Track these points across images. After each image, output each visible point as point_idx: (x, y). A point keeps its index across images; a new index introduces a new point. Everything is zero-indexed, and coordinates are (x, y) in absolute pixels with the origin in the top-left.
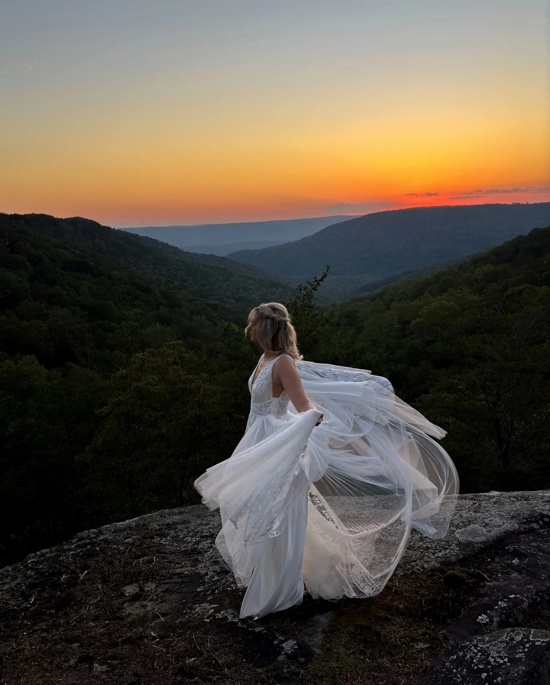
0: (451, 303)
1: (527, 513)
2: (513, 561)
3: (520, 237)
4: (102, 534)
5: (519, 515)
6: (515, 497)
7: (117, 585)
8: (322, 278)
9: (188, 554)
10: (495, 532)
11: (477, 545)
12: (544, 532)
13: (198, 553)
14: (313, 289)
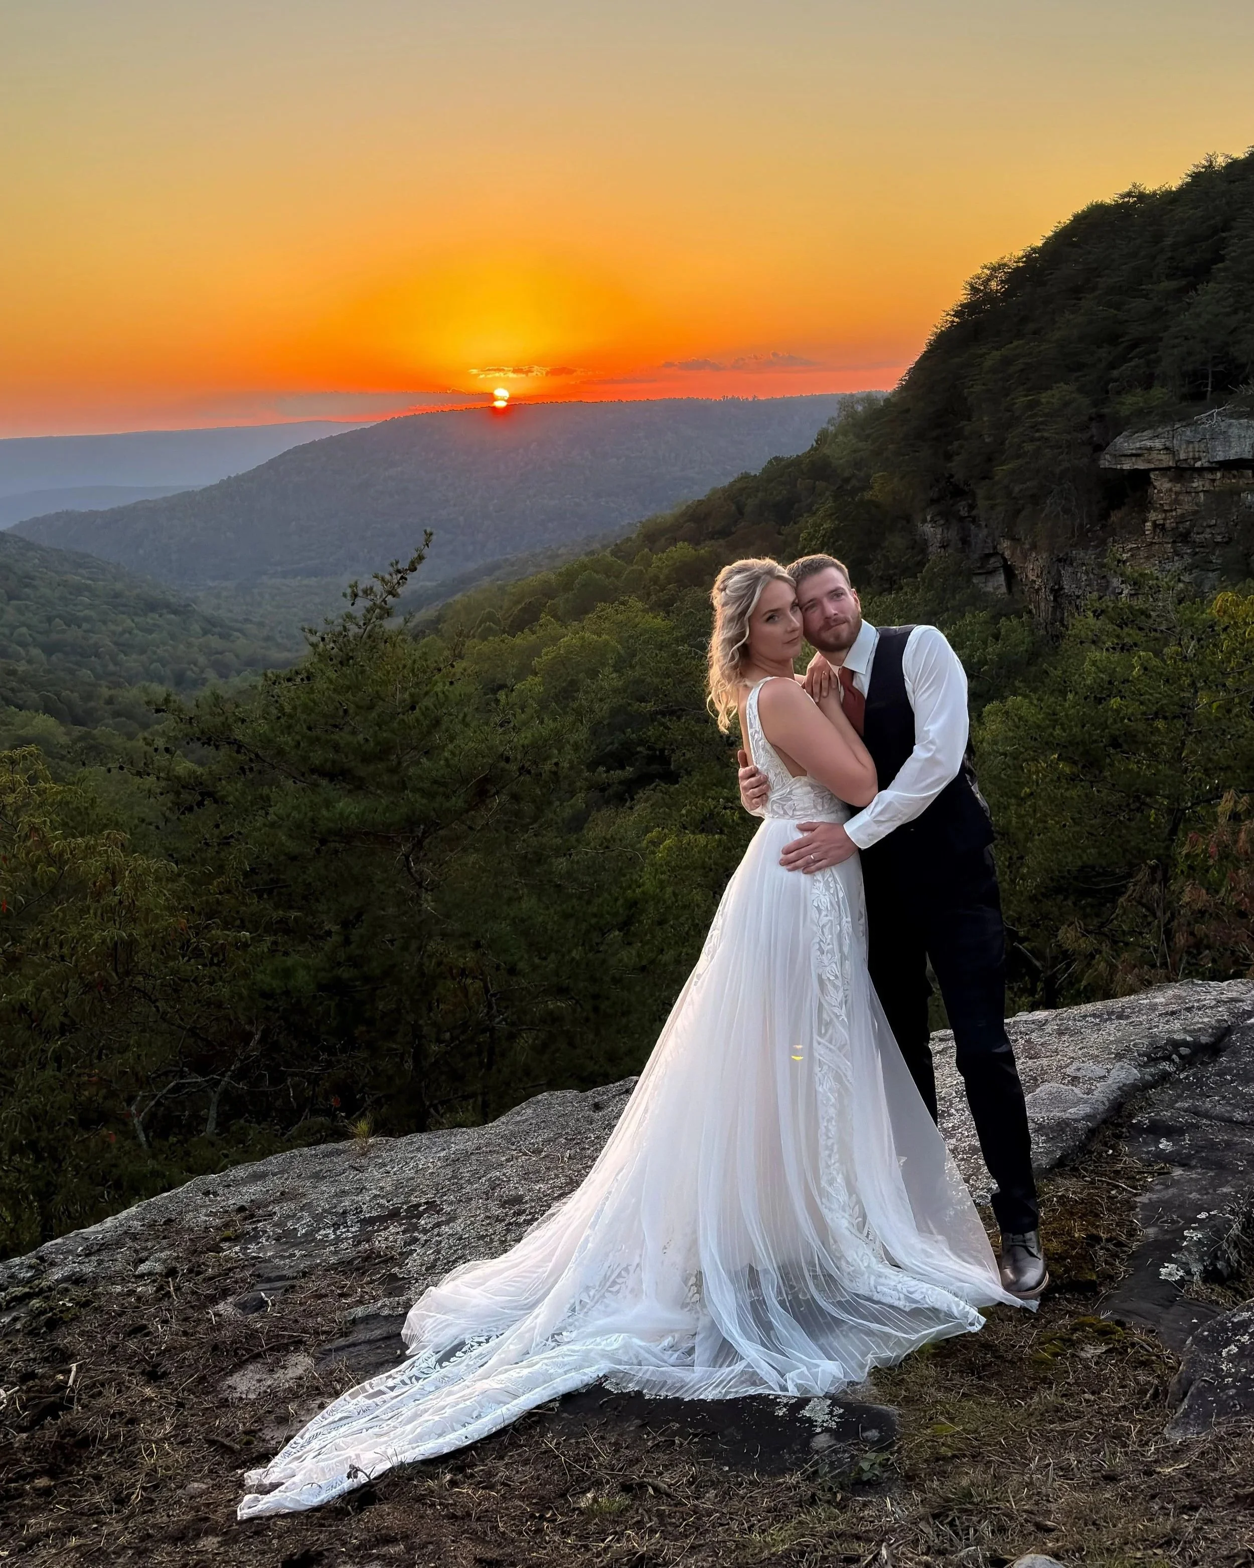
0: (604, 637)
1: (1144, 1044)
2: (1161, 1146)
3: (745, 477)
4: (53, 1264)
5: (1128, 1050)
6: (1094, 1016)
7: (202, 1379)
8: (413, 563)
9: (358, 1269)
10: (1102, 1093)
11: (1080, 1125)
12: (1187, 1078)
13: (385, 1262)
14: (390, 593)
